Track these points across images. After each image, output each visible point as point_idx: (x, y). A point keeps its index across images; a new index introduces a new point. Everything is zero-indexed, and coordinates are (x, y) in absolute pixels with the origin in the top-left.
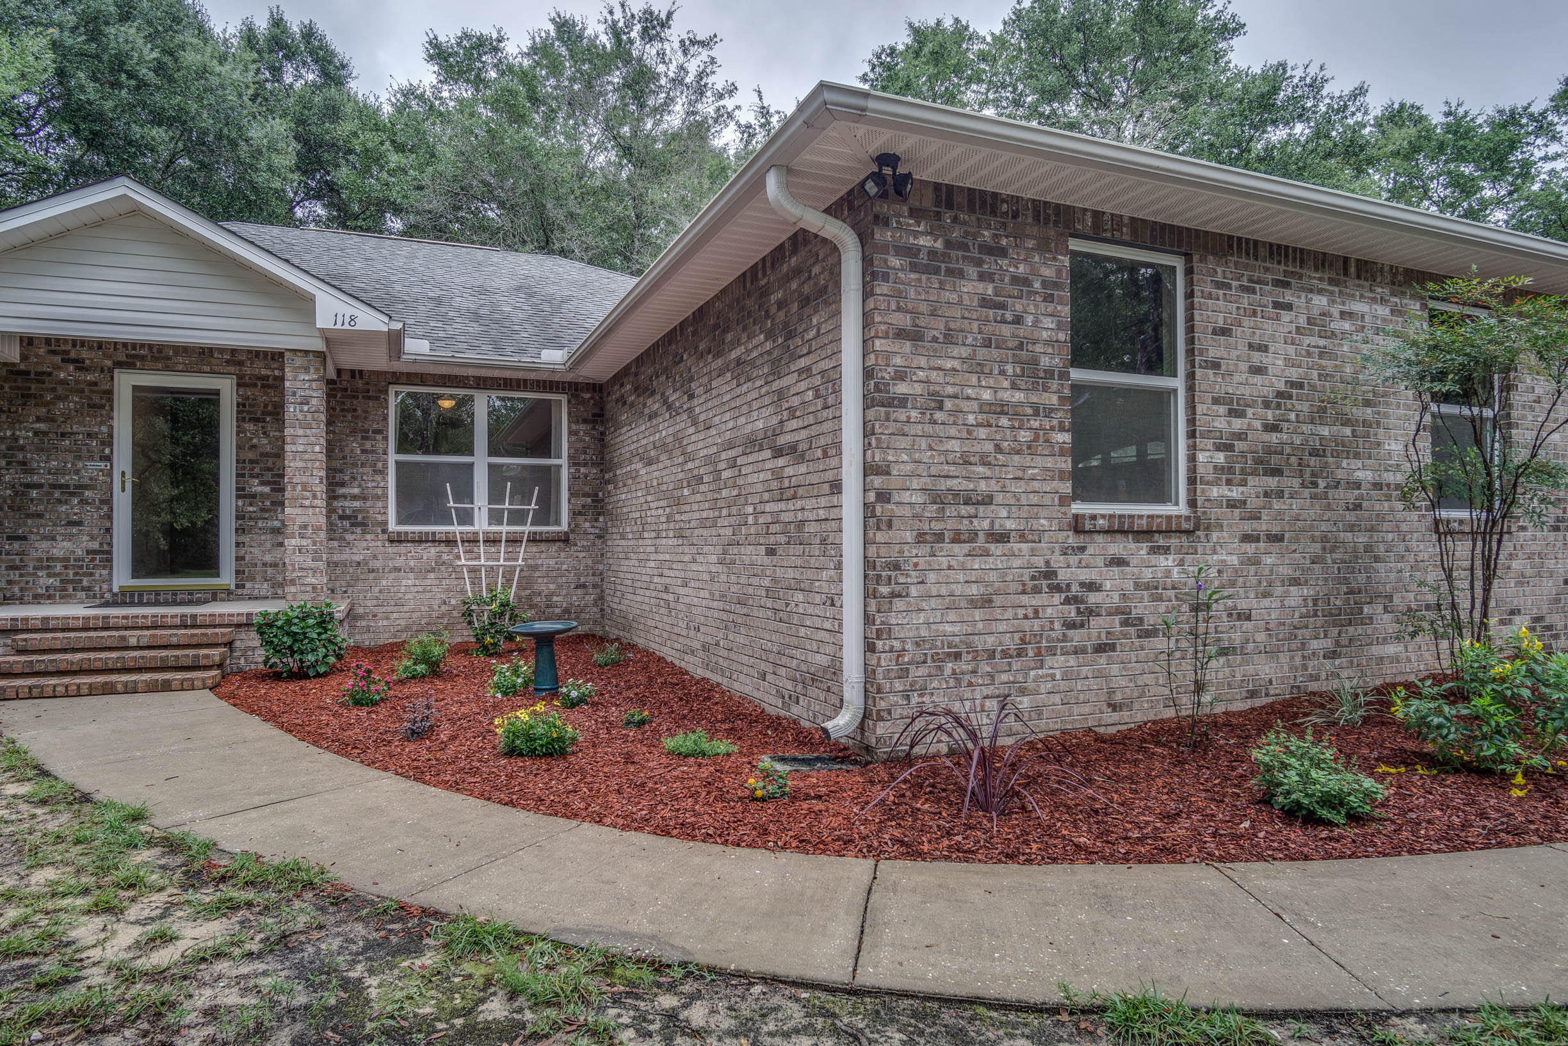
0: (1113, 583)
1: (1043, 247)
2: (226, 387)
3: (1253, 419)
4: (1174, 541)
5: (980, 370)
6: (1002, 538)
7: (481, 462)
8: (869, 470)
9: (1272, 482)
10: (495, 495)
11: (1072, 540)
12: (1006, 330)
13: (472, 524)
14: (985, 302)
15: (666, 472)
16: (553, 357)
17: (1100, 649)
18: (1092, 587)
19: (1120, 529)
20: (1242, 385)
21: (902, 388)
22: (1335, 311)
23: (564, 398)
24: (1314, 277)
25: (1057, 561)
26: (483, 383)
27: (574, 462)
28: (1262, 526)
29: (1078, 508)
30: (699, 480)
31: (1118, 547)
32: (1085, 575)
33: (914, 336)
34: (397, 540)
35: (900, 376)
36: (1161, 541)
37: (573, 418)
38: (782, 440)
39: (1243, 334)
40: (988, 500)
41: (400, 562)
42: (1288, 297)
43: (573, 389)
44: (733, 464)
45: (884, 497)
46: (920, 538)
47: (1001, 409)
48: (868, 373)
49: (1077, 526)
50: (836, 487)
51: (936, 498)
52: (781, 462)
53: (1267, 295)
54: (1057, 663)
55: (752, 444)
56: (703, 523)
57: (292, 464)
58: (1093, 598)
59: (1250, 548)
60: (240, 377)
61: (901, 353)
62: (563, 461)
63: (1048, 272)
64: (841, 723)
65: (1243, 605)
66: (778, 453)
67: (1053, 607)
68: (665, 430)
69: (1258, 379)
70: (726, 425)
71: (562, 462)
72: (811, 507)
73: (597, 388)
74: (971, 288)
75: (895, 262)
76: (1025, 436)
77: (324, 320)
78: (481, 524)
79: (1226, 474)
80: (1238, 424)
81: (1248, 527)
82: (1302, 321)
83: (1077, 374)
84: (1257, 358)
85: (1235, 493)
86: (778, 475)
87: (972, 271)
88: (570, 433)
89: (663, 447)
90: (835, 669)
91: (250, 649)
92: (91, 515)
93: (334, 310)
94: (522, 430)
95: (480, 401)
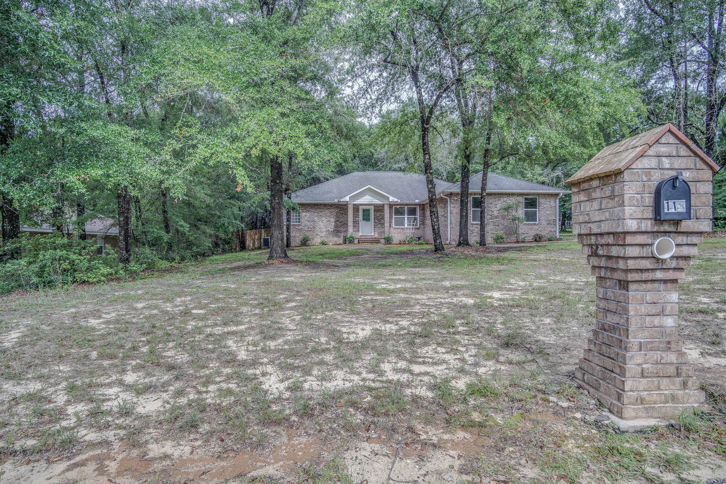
0: (477, 230)
2: (372, 207)
3: (495, 213)
7: (406, 217)
8: (450, 219)
9: (498, 219)
10: (409, 221)
11: (471, 226)
13: (404, 226)
16: (417, 201)
17: (475, 236)
19: (477, 224)
21: (453, 212)
22: (508, 200)
23: (418, 207)
24: (505, 196)
25: (470, 228)
26: (406, 205)
27: (420, 217)
28: (496, 224)
29: (472, 222)
31: (477, 226)
32: (473, 229)
34: (395, 229)
37: (420, 210)
39: (493, 205)
41: (395, 232)
42: (500, 199)
43: (420, 205)
44: (440, 218)
45: (451, 222)
46: (455, 225)
51: (457, 222)
53: (497, 199)
57: (386, 218)
58: (474, 231)
59: (494, 226)
60: (374, 206)
63: (469, 200)
64: (448, 242)
65: (494, 232)
67: (469, 232)
69: (496, 208)
71: (418, 216)
73: (423, 205)
75: (453, 201)
78: (406, 226)
79: (491, 219)
80: (493, 213)
81: (494, 224)
82: (503, 201)
84: (496, 206)
85: (492, 221)
88: (419, 212)
90: (448, 238)
91: (383, 241)
92: (357, 225)
93: (391, 199)
94: (412, 212)
95: (406, 207)
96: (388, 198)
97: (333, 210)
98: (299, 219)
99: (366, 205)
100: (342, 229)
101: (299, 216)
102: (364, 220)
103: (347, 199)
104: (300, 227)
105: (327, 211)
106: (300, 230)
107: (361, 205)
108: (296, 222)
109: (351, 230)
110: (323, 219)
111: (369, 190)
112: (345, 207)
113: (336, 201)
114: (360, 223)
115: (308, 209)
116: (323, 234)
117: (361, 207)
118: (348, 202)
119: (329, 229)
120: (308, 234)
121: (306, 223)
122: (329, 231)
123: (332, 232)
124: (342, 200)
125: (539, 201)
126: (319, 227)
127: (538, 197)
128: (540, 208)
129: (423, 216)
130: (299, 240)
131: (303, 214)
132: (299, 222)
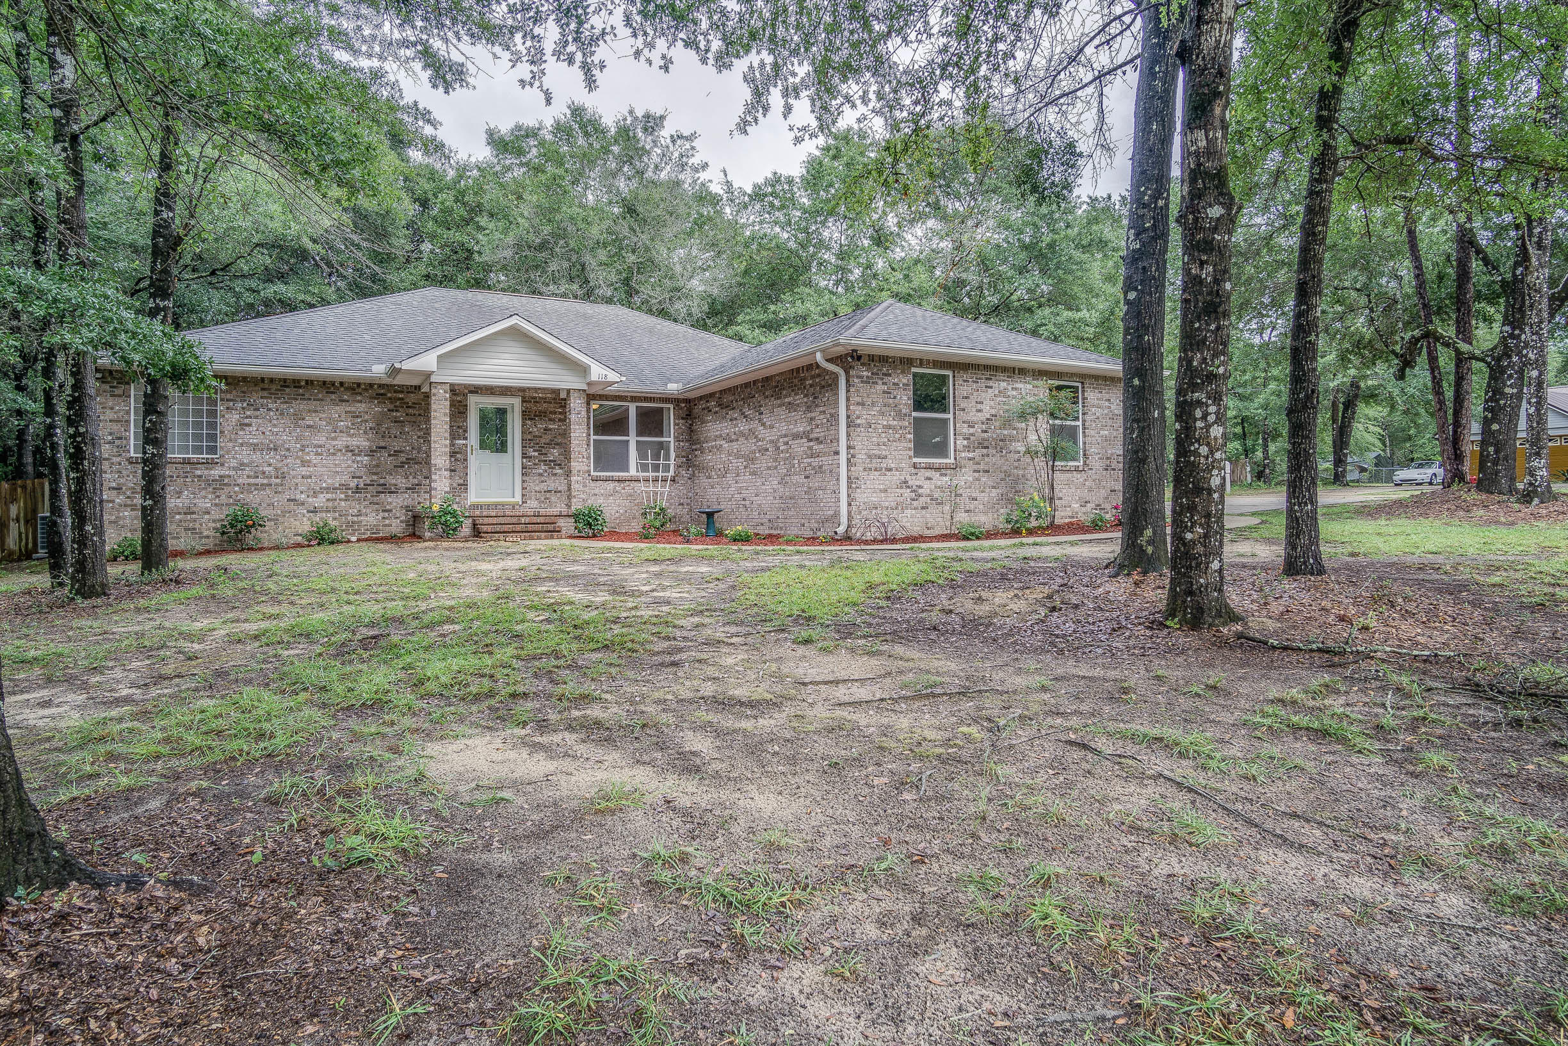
0: (927, 488)
1: (903, 372)
2: (516, 402)
3: (978, 428)
4: (948, 472)
5: (882, 414)
6: (890, 470)
7: (633, 439)
8: (849, 447)
9: (985, 451)
10: (642, 455)
11: (914, 471)
12: (891, 401)
13: (628, 471)
14: (884, 392)
15: (746, 446)
16: (673, 387)
17: (923, 508)
18: (920, 487)
19: (929, 467)
20: (973, 416)
21: (858, 421)
22: (1010, 388)
23: (671, 406)
24: (1001, 376)
25: (908, 478)
26: (634, 399)
27: (677, 439)
28: (981, 467)
29: (915, 460)
30: (767, 450)
31: (929, 473)
32: (918, 483)
33: (863, 404)
34: (595, 480)
35: (858, 417)
36: (943, 471)
37: (676, 417)
38: (812, 436)
39: (974, 398)
40: (885, 458)
41: (597, 491)
42: (991, 383)
43: (676, 401)
44: (787, 443)
45: (853, 456)
46: (865, 469)
47: (889, 427)
48: (848, 417)
49: (915, 466)
50: (837, 453)
51: (870, 457)
52: (811, 444)
54: (909, 512)
55: (796, 436)
56: (769, 468)
57: (574, 442)
58: (920, 491)
59: (976, 475)
60: (523, 397)
61: (857, 410)
62: (672, 439)
63: (905, 381)
64: (841, 530)
65: (974, 495)
66: (811, 440)
67: (907, 493)
68: (743, 426)
69: (979, 414)
70: (783, 428)
71: (670, 439)
72: (826, 461)
73: (687, 401)
74: (880, 387)
75: (856, 380)
76: (897, 436)
77: (592, 377)
78: (633, 471)
79: (967, 448)
80: (972, 430)
81: (976, 467)
82: (996, 392)
83: (914, 414)
84: (979, 406)
85: (971, 455)
86: (810, 448)
87: (880, 382)
88: (675, 424)
89: (742, 434)
90: (837, 515)
91: (567, 525)
92: (460, 466)
93: (597, 372)
94: (651, 422)
95: (632, 408)
96: (584, 370)
97: (362, 407)
98: (213, 438)
99: (492, 390)
100: (400, 481)
101: (212, 425)
102: (483, 446)
103: (428, 362)
104: (216, 472)
105: (336, 411)
106: (219, 484)
107: (476, 390)
108: (198, 450)
109: (442, 483)
110: (321, 439)
111: (515, 334)
112: (412, 398)
113: (379, 370)
114: (472, 459)
115: (255, 397)
116: (320, 501)
117: (473, 401)
118: (428, 375)
119: (345, 479)
120: (253, 499)
121: (245, 455)
122: (344, 487)
123: (358, 489)
124: (407, 365)
125: (1084, 399)
126: (304, 471)
127: (1079, 385)
128: (1087, 418)
129: (692, 439)
130: (208, 526)
131: (229, 419)
132: (212, 450)
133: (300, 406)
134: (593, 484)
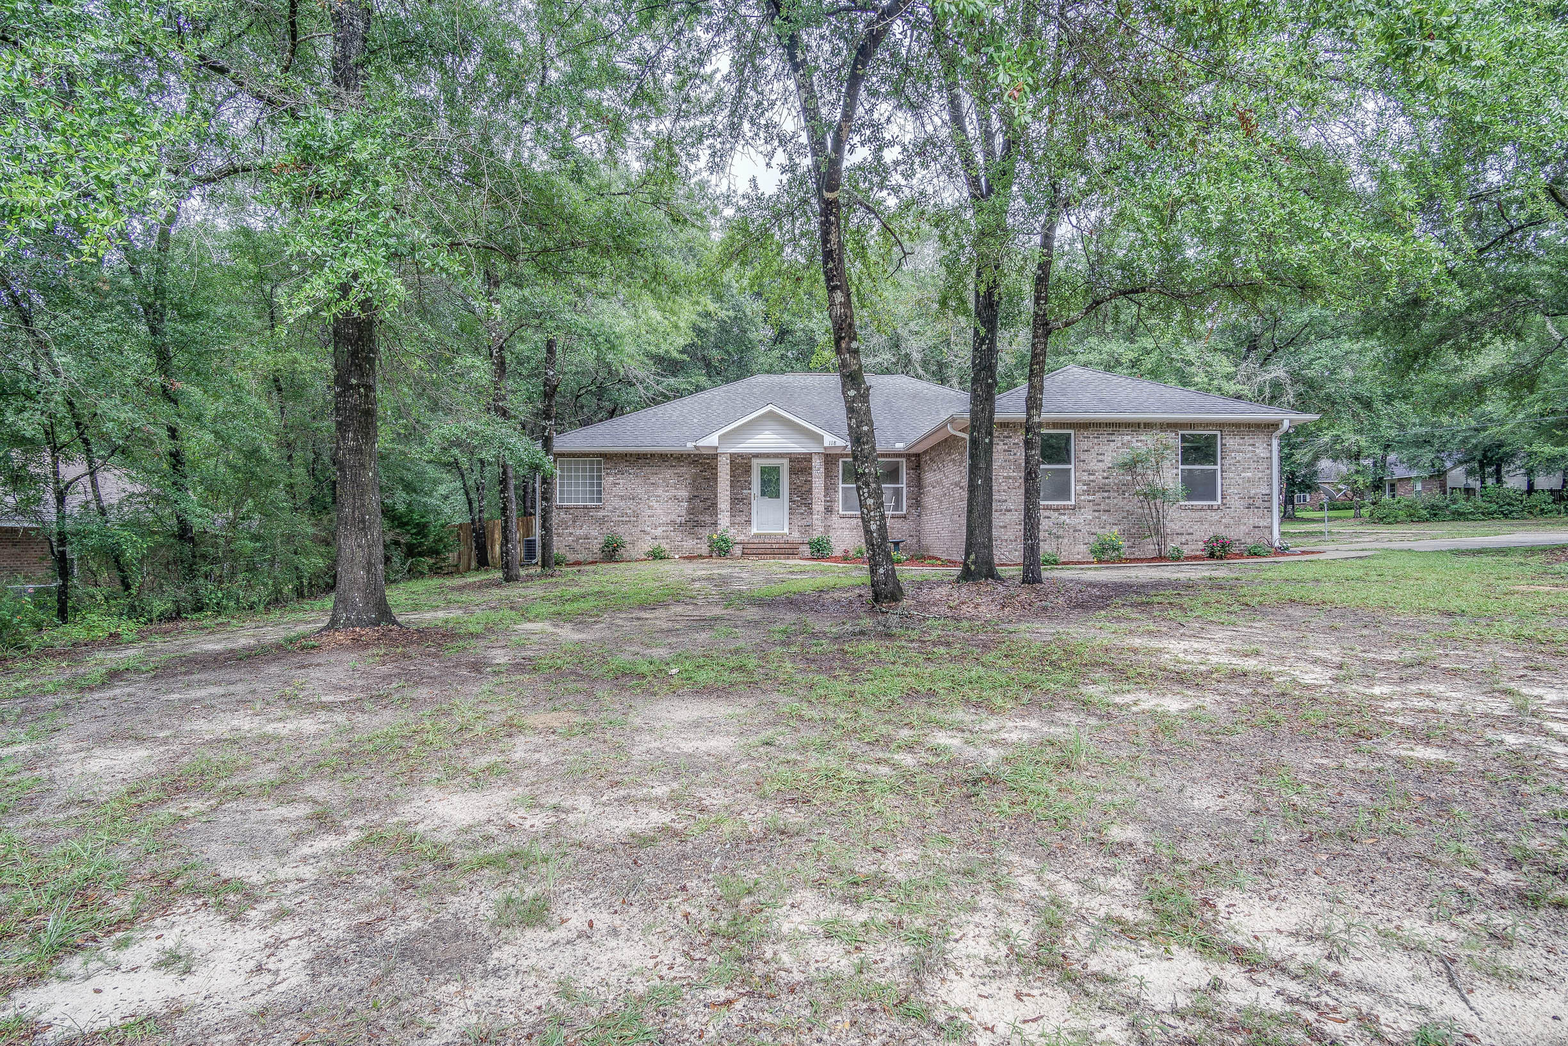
2: (786, 462)
3: (1099, 476)
5: (1004, 468)
6: (1010, 511)
9: (1106, 494)
15: (937, 491)
16: (900, 446)
20: (1093, 465)
22: (1134, 440)
23: (904, 460)
24: (1125, 431)
27: (908, 486)
28: (1102, 507)
34: (842, 517)
37: (908, 468)
39: (1093, 452)
41: (844, 525)
42: (1113, 438)
43: (908, 456)
53: (1104, 438)
57: (815, 491)
59: (1097, 514)
60: (789, 460)
62: (904, 485)
65: (1093, 531)
68: (939, 476)
69: (1100, 464)
71: (903, 485)
73: (918, 455)
77: (826, 444)
79: (1088, 492)
80: (1092, 478)
81: (1096, 508)
82: (1119, 444)
84: (1100, 457)
85: (1091, 498)
88: (907, 474)
89: (938, 482)
91: (806, 550)
92: (744, 508)
93: (828, 440)
94: (889, 472)
96: (819, 439)
97: (684, 470)
98: (599, 492)
99: (767, 456)
100: (705, 519)
101: (599, 485)
102: (763, 494)
103: (712, 440)
104: (601, 514)
105: (669, 473)
106: (602, 521)
107: (757, 456)
108: (592, 500)
109: (724, 520)
110: (660, 491)
111: (771, 416)
112: (710, 463)
113: (690, 445)
114: (754, 503)
115: (621, 466)
116: (659, 532)
117: (756, 464)
118: (717, 448)
119: (673, 517)
120: (620, 530)
121: (616, 502)
122: (673, 522)
123: (681, 525)
124: (700, 443)
125: (1222, 445)
126: (649, 512)
127: (1219, 433)
128: (1226, 462)
129: (918, 484)
130: (596, 545)
131: (608, 481)
132: (599, 500)
133: (647, 470)
134: (841, 521)
